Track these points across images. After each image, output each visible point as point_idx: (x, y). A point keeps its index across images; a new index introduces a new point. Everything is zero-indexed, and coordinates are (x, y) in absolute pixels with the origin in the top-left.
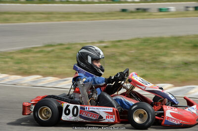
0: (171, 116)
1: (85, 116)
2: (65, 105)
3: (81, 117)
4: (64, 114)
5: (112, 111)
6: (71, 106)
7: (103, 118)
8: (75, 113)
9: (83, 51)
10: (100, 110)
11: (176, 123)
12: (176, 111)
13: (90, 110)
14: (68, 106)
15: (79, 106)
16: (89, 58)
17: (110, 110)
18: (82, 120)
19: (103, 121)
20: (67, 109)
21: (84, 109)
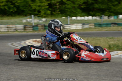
1: (42, 55)
2: (32, 49)
3: (40, 56)
4: (32, 55)
5: (54, 53)
6: (36, 50)
7: (50, 56)
8: (37, 54)
10: (49, 52)
11: (88, 60)
12: (88, 53)
13: (44, 52)
14: (34, 50)
15: (39, 50)
17: (54, 52)
18: (40, 57)
19: (50, 58)
20: (33, 51)
21: (41, 51)
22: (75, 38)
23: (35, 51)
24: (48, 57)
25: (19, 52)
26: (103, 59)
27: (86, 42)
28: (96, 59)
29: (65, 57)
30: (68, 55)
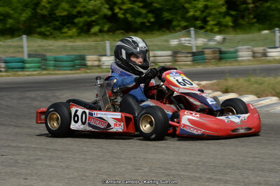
0: (188, 124)
1: (93, 124)
2: (73, 110)
4: (73, 122)
5: (120, 117)
6: (80, 111)
8: (84, 121)
10: (108, 116)
11: (196, 133)
12: (197, 117)
13: (99, 116)
14: (76, 111)
15: (87, 111)
16: (124, 52)
17: (118, 115)
18: (91, 129)
19: (111, 130)
20: (76, 115)
21: (92, 114)
22: (174, 81)
23: (79, 113)
24: (107, 127)
25: (44, 116)
26: (234, 130)
27: (199, 90)
28: (216, 130)
29: (146, 128)
30: (151, 123)
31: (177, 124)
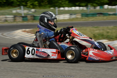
1: (39, 55)
4: (26, 54)
8: (33, 53)
9: (43, 15)
10: (48, 51)
12: (96, 52)
13: (42, 51)
16: (46, 19)
18: (37, 57)
19: (50, 58)
21: (38, 50)
22: (76, 33)
23: (30, 49)
25: (8, 51)
27: (90, 38)
29: (69, 57)
30: (72, 54)
31: (86, 56)
